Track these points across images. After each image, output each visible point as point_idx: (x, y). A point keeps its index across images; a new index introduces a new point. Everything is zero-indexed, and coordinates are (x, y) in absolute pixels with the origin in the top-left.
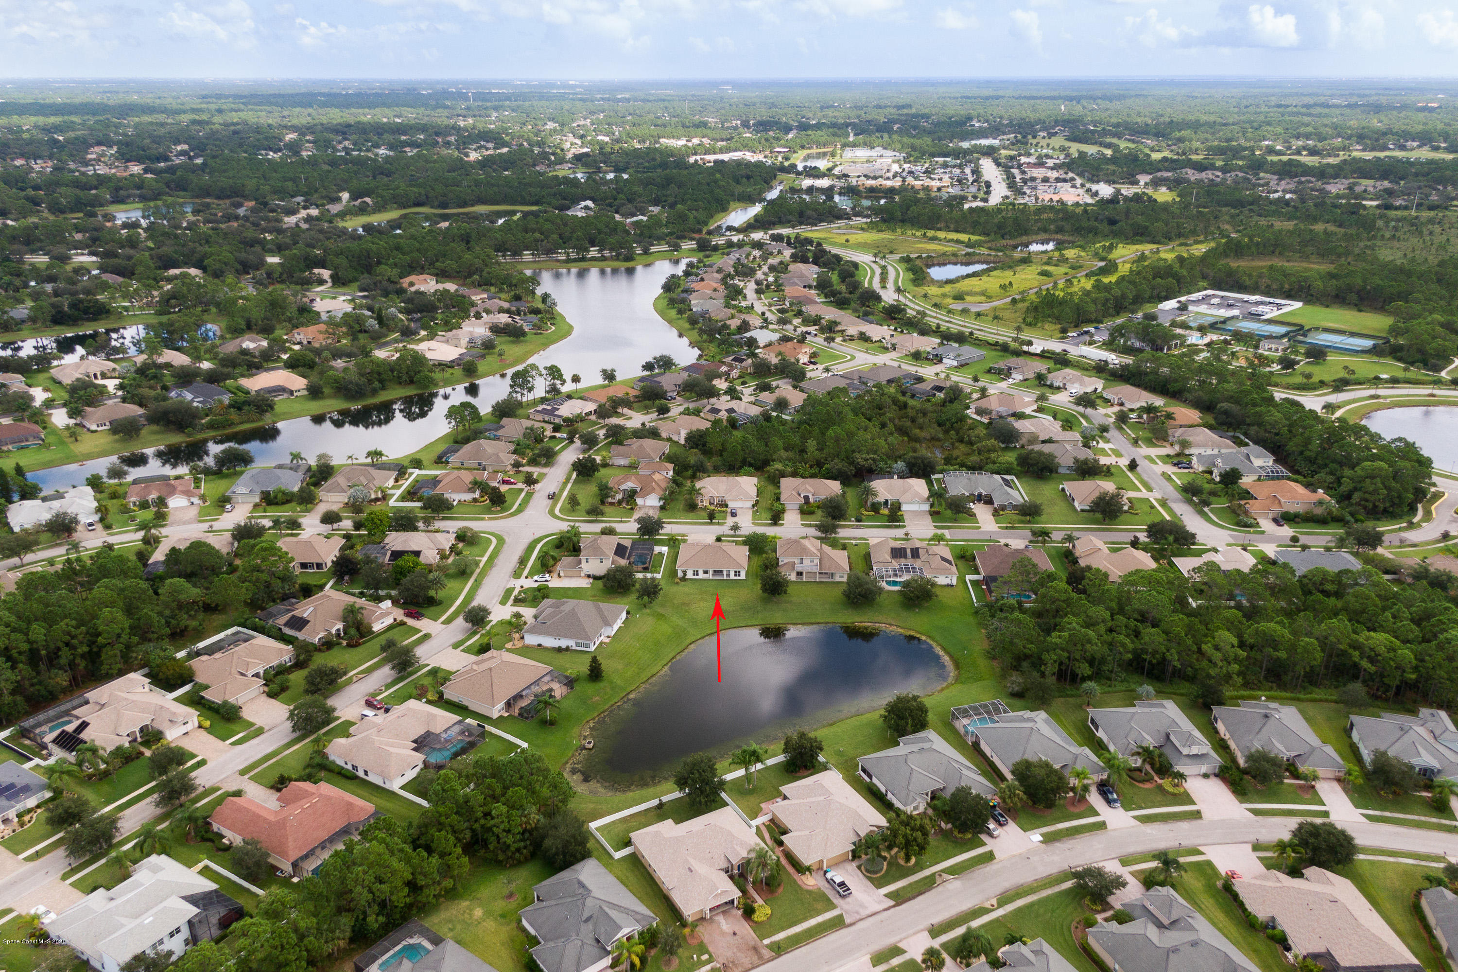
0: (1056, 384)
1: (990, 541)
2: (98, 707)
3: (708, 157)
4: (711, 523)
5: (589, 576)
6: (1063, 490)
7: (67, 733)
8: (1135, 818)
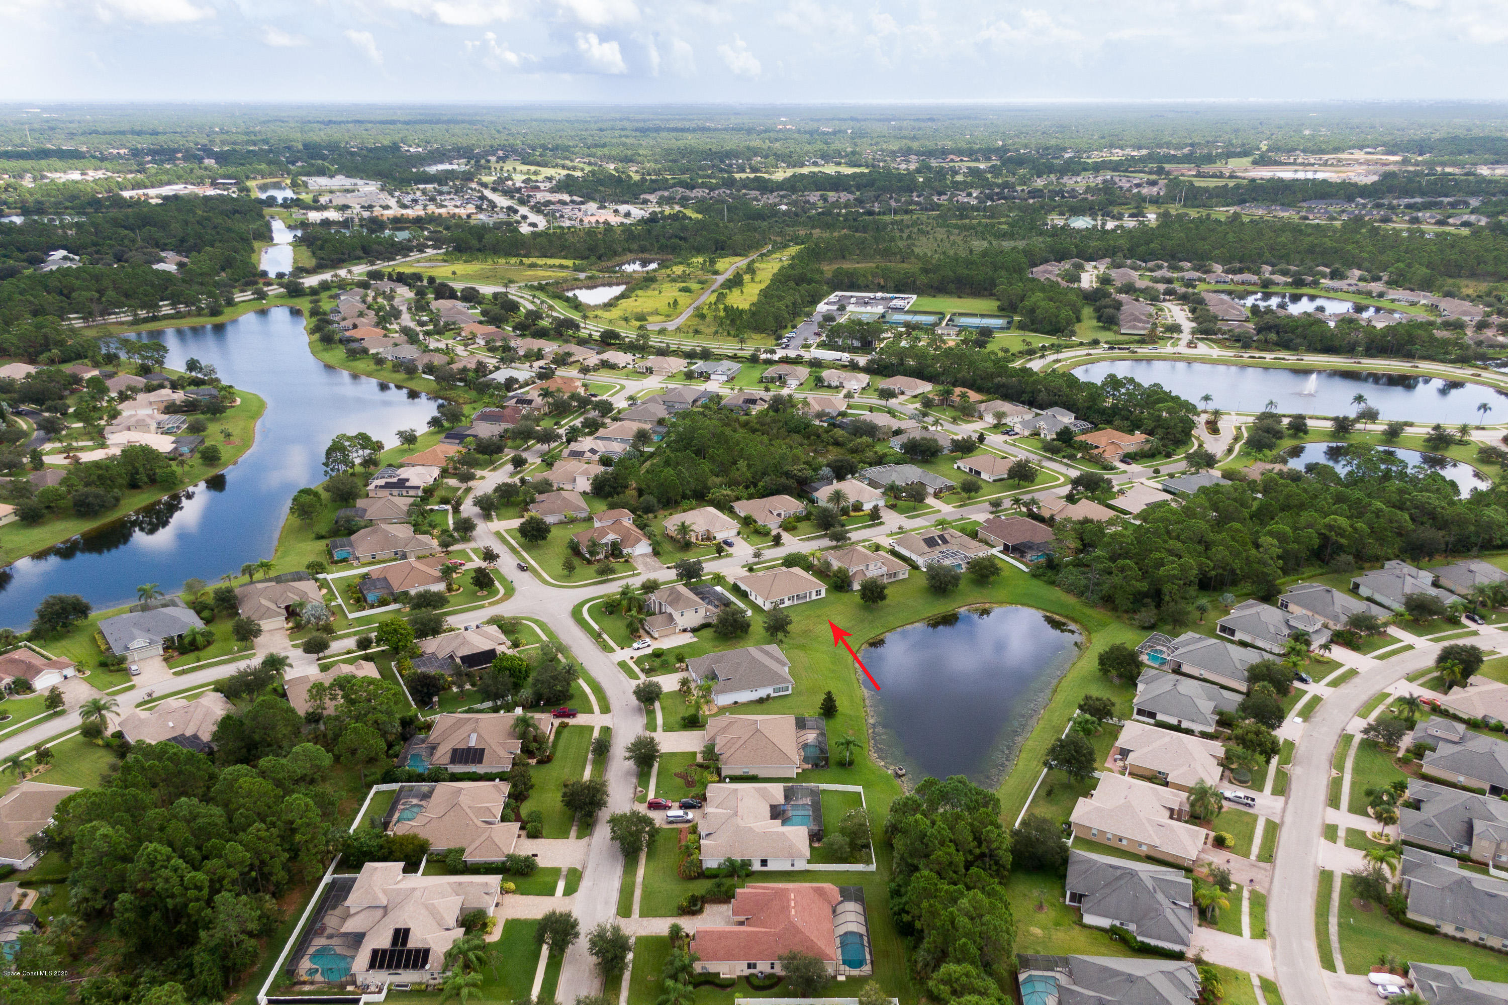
0: (834, 384)
1: (962, 519)
2: (380, 912)
3: (152, 192)
4: (720, 557)
5: (685, 630)
6: (959, 468)
7: (384, 951)
8: (1328, 685)
